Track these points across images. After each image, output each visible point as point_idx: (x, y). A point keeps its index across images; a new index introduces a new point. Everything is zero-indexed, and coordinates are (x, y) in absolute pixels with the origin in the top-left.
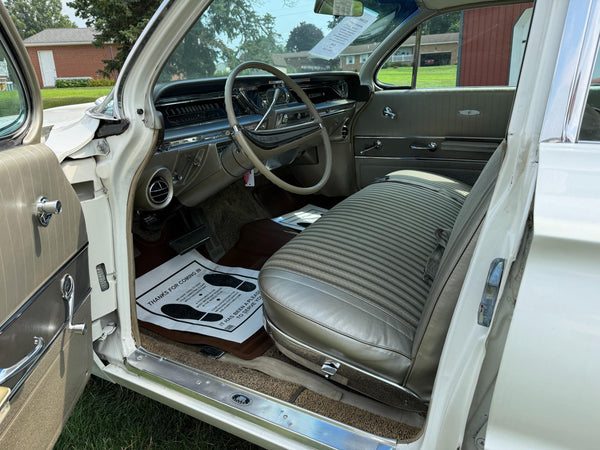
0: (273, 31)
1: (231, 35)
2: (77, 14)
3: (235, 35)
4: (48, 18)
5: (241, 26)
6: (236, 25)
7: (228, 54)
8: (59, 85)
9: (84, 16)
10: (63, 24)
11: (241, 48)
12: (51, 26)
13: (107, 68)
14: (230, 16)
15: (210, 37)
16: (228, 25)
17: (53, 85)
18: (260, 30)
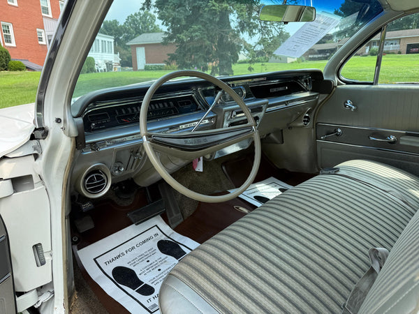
0: (283, 30)
1: (251, 34)
2: (163, 24)
3: (254, 34)
4: (148, 26)
5: (260, 27)
6: (256, 27)
7: (248, 47)
8: (147, 69)
9: (167, 25)
10: (156, 30)
11: (259, 43)
12: (148, 32)
13: (169, 59)
14: (252, 21)
15: (236, 36)
16: (250, 27)
17: (143, 68)
18: (273, 30)
